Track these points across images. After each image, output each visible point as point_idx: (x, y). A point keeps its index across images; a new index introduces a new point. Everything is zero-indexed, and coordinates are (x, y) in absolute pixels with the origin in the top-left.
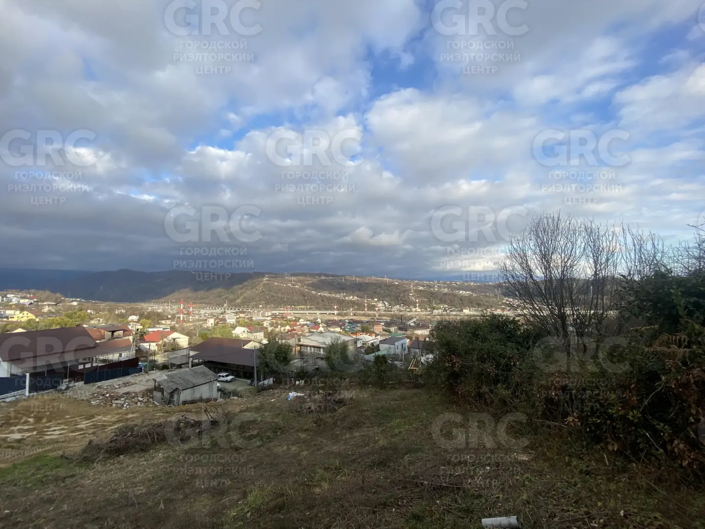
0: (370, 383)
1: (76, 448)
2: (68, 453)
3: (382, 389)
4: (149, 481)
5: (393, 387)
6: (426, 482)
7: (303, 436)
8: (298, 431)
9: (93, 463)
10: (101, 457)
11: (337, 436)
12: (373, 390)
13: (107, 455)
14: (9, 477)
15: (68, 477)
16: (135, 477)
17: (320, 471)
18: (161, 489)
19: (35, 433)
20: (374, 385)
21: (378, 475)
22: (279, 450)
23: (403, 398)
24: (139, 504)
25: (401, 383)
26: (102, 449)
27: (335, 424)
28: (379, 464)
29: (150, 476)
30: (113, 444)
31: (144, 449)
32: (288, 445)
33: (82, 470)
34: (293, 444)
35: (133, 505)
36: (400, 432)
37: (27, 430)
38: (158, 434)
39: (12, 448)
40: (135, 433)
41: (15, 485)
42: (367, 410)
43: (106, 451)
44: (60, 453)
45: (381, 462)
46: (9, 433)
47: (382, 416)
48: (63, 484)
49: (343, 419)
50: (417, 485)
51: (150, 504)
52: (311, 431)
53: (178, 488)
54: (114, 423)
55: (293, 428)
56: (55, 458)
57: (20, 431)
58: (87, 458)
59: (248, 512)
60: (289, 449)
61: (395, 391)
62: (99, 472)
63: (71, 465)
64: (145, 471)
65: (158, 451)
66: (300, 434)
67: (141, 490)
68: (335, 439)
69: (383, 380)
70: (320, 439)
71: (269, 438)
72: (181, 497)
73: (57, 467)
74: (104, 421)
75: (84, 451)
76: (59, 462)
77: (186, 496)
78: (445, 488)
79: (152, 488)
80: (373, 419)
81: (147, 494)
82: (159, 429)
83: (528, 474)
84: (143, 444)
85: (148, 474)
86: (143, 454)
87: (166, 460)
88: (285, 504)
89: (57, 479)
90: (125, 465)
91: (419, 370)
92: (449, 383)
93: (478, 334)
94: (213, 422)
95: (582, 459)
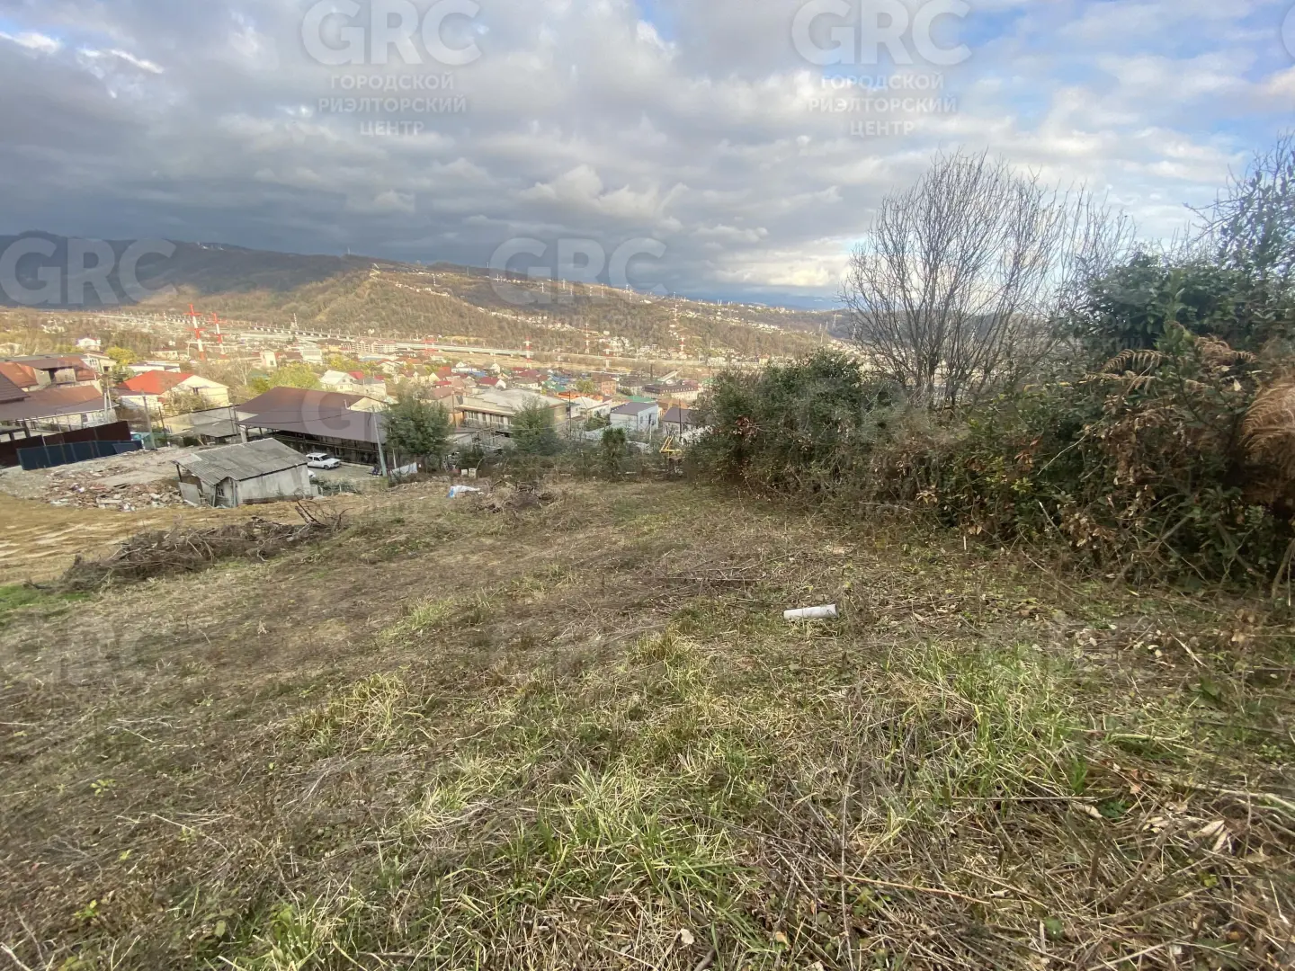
0: (595, 473)
1: (53, 570)
2: (35, 579)
3: (613, 481)
4: (220, 608)
5: (632, 480)
6: (700, 579)
7: (489, 541)
8: (478, 535)
9: (96, 592)
10: (109, 582)
11: (547, 540)
12: (599, 483)
13: (119, 579)
15: (53, 614)
16: (188, 605)
17: (530, 580)
18: (247, 617)
20: (602, 475)
21: (626, 578)
22: (451, 560)
23: (647, 491)
24: (211, 638)
25: (645, 473)
26: (107, 569)
27: (543, 524)
28: (622, 566)
29: (219, 603)
30: (127, 562)
31: (192, 568)
32: (464, 554)
33: (79, 603)
34: (473, 553)
36: (651, 530)
38: (213, 546)
40: (165, 544)
42: (596, 505)
43: (117, 573)
44: (23, 581)
45: (627, 564)
47: (620, 513)
48: (47, 625)
49: (556, 518)
50: (685, 582)
51: (234, 636)
52: (502, 534)
53: (279, 615)
54: (116, 534)
55: (470, 532)
56: (14, 589)
58: (83, 582)
60: (466, 559)
61: (635, 485)
62: (114, 604)
63: (52, 598)
64: (206, 597)
65: (222, 569)
66: (483, 540)
67: (209, 621)
68: (545, 542)
69: (617, 468)
70: (518, 545)
71: (428, 545)
72: (289, 625)
73: (24, 602)
74: (92, 532)
75: (70, 575)
76: (25, 594)
77: (297, 624)
78: (729, 583)
79: (230, 618)
80: (605, 516)
81: (223, 625)
82: (214, 539)
83: (848, 565)
84: (189, 561)
85: (215, 600)
86: (192, 575)
87: (244, 580)
88: (479, 616)
89: (30, 617)
90: (163, 591)
91: (677, 453)
92: (731, 465)
93: (793, 385)
94: (318, 527)
95: (927, 546)
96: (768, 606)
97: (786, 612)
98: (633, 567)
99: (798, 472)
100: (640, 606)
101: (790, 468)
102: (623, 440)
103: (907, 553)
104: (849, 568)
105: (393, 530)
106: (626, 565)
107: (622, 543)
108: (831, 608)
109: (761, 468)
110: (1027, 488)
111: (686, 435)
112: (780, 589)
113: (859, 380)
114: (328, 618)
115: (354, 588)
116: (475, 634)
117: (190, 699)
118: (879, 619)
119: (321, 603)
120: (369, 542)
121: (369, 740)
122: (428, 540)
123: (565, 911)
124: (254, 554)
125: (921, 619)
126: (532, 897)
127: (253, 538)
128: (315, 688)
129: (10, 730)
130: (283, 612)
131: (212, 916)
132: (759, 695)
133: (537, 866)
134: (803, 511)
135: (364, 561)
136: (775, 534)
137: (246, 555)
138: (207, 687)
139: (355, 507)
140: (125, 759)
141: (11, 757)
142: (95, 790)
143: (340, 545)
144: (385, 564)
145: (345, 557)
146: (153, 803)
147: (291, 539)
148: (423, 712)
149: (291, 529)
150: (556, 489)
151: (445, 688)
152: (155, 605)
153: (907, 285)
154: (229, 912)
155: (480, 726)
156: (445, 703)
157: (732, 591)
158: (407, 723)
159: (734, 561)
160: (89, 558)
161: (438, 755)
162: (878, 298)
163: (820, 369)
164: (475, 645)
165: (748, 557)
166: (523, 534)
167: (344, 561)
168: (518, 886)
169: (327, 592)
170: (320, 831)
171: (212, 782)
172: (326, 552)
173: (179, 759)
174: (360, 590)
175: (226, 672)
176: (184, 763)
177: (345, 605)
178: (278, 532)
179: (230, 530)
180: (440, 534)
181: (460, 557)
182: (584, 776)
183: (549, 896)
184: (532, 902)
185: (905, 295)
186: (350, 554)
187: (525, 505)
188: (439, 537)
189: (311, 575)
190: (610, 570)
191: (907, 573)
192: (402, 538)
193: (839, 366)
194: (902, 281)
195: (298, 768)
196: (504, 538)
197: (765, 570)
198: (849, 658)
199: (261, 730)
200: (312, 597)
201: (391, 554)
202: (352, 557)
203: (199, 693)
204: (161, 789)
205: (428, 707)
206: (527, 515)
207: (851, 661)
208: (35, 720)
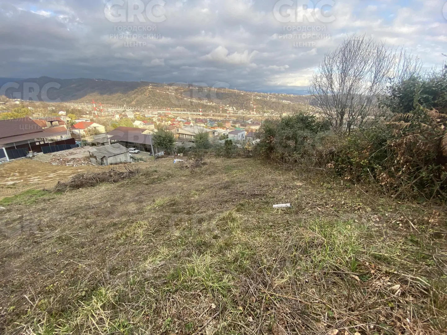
0: (222, 155)
1: (51, 185)
2: (46, 188)
3: (228, 158)
4: (100, 198)
5: (235, 157)
6: (247, 193)
7: (184, 178)
8: (181, 176)
9: (64, 192)
10: (68, 189)
12: (223, 159)
13: (72, 188)
14: (15, 202)
15: (51, 199)
16: (91, 197)
17: (194, 192)
19: (22, 181)
20: (224, 156)
21: (225, 192)
22: (171, 184)
23: (239, 162)
24: (96, 208)
25: (239, 155)
26: (67, 185)
27: (202, 173)
28: (224, 188)
29: (100, 197)
30: (73, 183)
31: (93, 185)
32: (176, 182)
33: (59, 196)
34: (178, 182)
35: (93, 208)
36: (237, 176)
37: (16, 180)
38: (99, 178)
39: (11, 188)
41: (20, 204)
42: (219, 166)
44: (42, 189)
45: (226, 187)
46: (5, 182)
47: (227, 169)
48: (49, 202)
49: (206, 171)
50: (243, 194)
51: (103, 207)
53: (117, 201)
54: (71, 174)
55: (178, 175)
56: (40, 191)
57: (12, 180)
58: (60, 189)
59: (157, 207)
60: (176, 184)
61: (236, 159)
62: (69, 196)
63: (51, 194)
64: (96, 195)
65: (102, 186)
66: (182, 178)
67: (96, 202)
68: (201, 179)
69: (229, 154)
70: (193, 180)
71: (164, 179)
72: (119, 204)
73: (43, 195)
74: (64, 173)
75: (56, 187)
76: (43, 193)
77: (122, 204)
78: (257, 195)
79: (103, 201)
80: (222, 170)
81: (100, 204)
82: (99, 176)
83: (300, 189)
84: (92, 183)
85: (99, 195)
86: (92, 188)
87: (107, 190)
88: (176, 203)
89: (44, 200)
90: (84, 192)
91: (250, 148)
92: (267, 153)
93: (289, 124)
94: (131, 172)
95: (329, 183)
96: (269, 203)
97: (274, 205)
98: (228, 188)
100: (226, 201)
101: (286, 154)
102: (232, 144)
103: (322, 186)
104: (300, 191)
105: (154, 174)
107: (226, 180)
108: (288, 205)
110: (366, 163)
112: (274, 197)
113: (314, 121)
114: (131, 202)
115: (141, 193)
116: (173, 209)
117: (88, 226)
118: (304, 209)
119: (130, 197)
120: (146, 178)
121: (136, 241)
122: (164, 177)
123: (180, 296)
124: (111, 181)
125: (319, 209)
126: (171, 291)
127: (111, 176)
128: (124, 224)
129: (36, 234)
130: (118, 200)
131: (81, 290)
132: (257, 232)
133: (174, 282)
134: (288, 170)
135: (144, 184)
136: (278, 178)
137: (109, 181)
138: (94, 223)
139: (143, 166)
140: (67, 243)
141: (35, 242)
142: (57, 252)
143: (137, 179)
144: (151, 185)
145: (138, 183)
146: (72, 257)
147: (123, 176)
148: (153, 233)
149: (123, 173)
150: (207, 160)
151: (161, 226)
152: (81, 197)
153: (333, 87)
154: (86, 289)
155: (169, 238)
156: (160, 231)
157: (257, 197)
158: (148, 236)
159: (261, 187)
160: (62, 182)
161: (155, 246)
163: (300, 118)
164: (173, 213)
165: (266, 186)
166: (195, 176)
167: (138, 184)
168: (168, 287)
169: (132, 194)
170: (117, 267)
171: (90, 251)
172: (133, 181)
173: (82, 244)
174: (142, 193)
175: (99, 218)
177: (137, 198)
178: (119, 174)
179: (104, 173)
180: (169, 175)
181: (174, 183)
182: (195, 256)
183: (176, 291)
185: (332, 91)
186: (140, 182)
187: (197, 166)
188: (168, 177)
189: (128, 188)
190: (220, 189)
191: (320, 193)
192: (156, 177)
193: (307, 118)
194: (331, 86)
195: (114, 248)
196: (189, 177)
197: (270, 190)
198: (289, 222)
199: (106, 237)
200: (127, 196)
201: (153, 182)
202: (140, 183)
203: (91, 224)
204: (76, 253)
205: (155, 232)
206: (197, 170)
208: (43, 231)
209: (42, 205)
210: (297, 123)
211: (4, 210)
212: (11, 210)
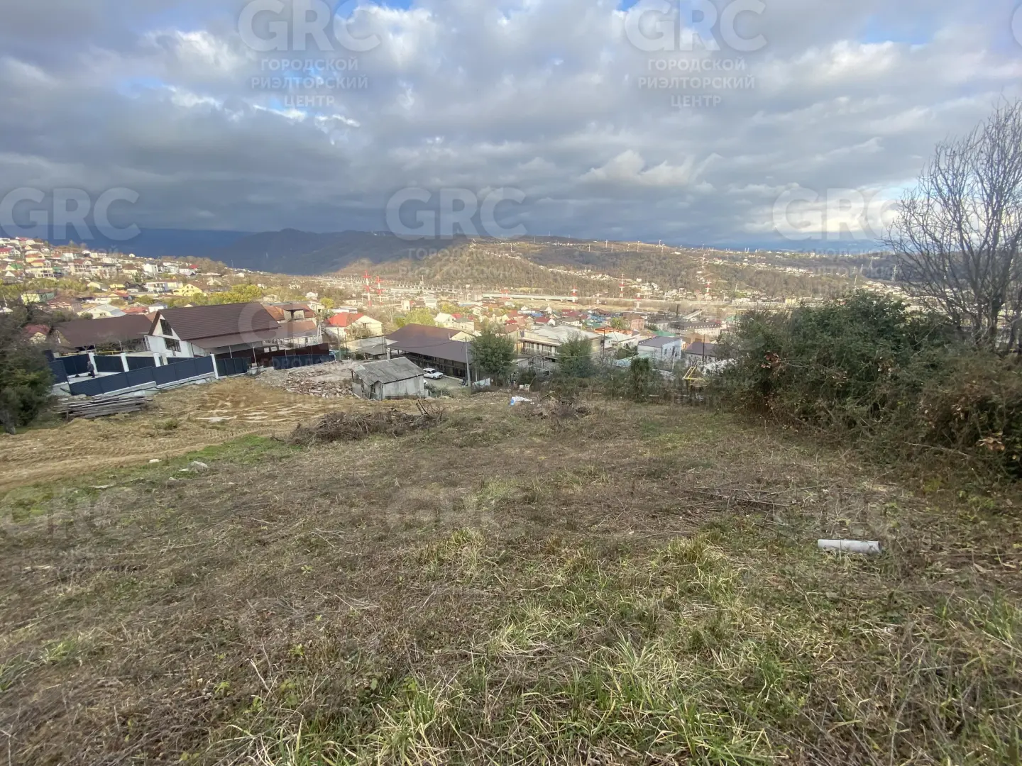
0: (622, 394)
1: (285, 431)
2: (277, 434)
3: (636, 402)
4: (371, 466)
5: (654, 402)
6: (726, 497)
7: (538, 440)
8: (531, 435)
9: (307, 446)
10: (314, 441)
11: (583, 444)
12: (624, 403)
13: (319, 440)
14: (223, 455)
15: (284, 457)
16: (354, 461)
17: (572, 475)
18: (386, 474)
19: (235, 417)
20: (628, 396)
21: (653, 486)
22: (512, 452)
23: (672, 413)
24: (366, 485)
25: (667, 397)
26: (313, 433)
27: (580, 432)
28: (649, 475)
29: (370, 462)
30: (323, 430)
31: (357, 437)
32: (520, 448)
33: (297, 452)
34: (527, 447)
35: (359, 485)
36: (675, 447)
37: (227, 414)
38: (369, 425)
39: (218, 429)
40: (344, 421)
41: (231, 462)
42: (624, 421)
43: (318, 436)
44: (270, 435)
45: (654, 473)
46: (208, 417)
47: (645, 429)
48: (280, 463)
49: (591, 427)
50: (712, 497)
51: (378, 485)
52: (548, 436)
54: (317, 412)
55: (525, 432)
56: (266, 440)
57: (219, 414)
58: (300, 439)
59: (492, 500)
60: (522, 452)
61: (657, 406)
62: (315, 455)
63: (284, 447)
64: (363, 457)
65: (372, 440)
66: (534, 439)
67: (365, 473)
68: (582, 446)
69: (642, 391)
70: (560, 446)
71: (496, 438)
72: (409, 483)
73: (271, 448)
74: (306, 409)
75: (294, 434)
76: (270, 444)
77: (414, 483)
78: (756, 505)
79: (376, 472)
80: (632, 430)
81: (372, 477)
82: (369, 420)
83: (892, 504)
84: (355, 433)
85: (368, 460)
86: (357, 442)
87: (384, 449)
88: (534, 498)
89: (273, 458)
90: (340, 450)
91: (699, 381)
92: (756, 396)
93: (828, 325)
94: (429, 418)
95: (989, 495)
96: (801, 532)
97: (820, 541)
98: (658, 477)
99: (831, 407)
100: (667, 512)
101: (821, 402)
102: (648, 368)
103: (963, 500)
104: (892, 507)
105: (475, 425)
106: (653, 475)
107: (648, 455)
108: (875, 544)
109: (792, 400)
111: (709, 366)
113: (904, 320)
114: (433, 481)
115: (449, 463)
116: (533, 510)
117: (354, 523)
118: (931, 564)
119: (429, 470)
120: (459, 432)
121: (462, 575)
122: (497, 435)
123: (613, 753)
124: (391, 432)
125: (983, 570)
126: (586, 733)
127: (391, 422)
128: (426, 530)
129: (260, 525)
130: (405, 474)
131: (369, 674)
133: (590, 708)
134: (835, 445)
135: (456, 445)
136: (806, 464)
137: (386, 433)
138: (364, 517)
139: (451, 405)
140: (319, 555)
141: (259, 541)
142: (303, 571)
143: (442, 433)
144: (469, 448)
145: (444, 441)
146: (335, 587)
147: (412, 424)
148: (497, 563)
149: (412, 418)
150: (590, 405)
151: (512, 548)
152: (337, 459)
153: (965, 226)
154: (379, 674)
155: (539, 584)
156: (512, 559)
157: (759, 512)
158: (487, 568)
159: (763, 485)
160: (305, 425)
161: (508, 598)
162: (929, 240)
163: (860, 309)
164: (532, 519)
165: (776, 483)
166: (564, 438)
167: (443, 443)
168: (575, 719)
169: (432, 463)
170: (432, 633)
171: (366, 580)
172: (433, 436)
173: (349, 561)
174: (453, 465)
175: (374, 508)
176: (350, 564)
177: (444, 474)
178: (405, 419)
179: (378, 415)
180: (505, 431)
181: (518, 450)
182: (626, 646)
183: (600, 737)
184: (586, 736)
185: (962, 238)
186: (447, 439)
187: (565, 415)
188: (504, 434)
189: (423, 450)
190: (639, 477)
191: (964, 520)
192: (480, 431)
193: (880, 309)
194: (959, 223)
195: (416, 584)
196: (549, 439)
197: (795, 497)
198: (896, 598)
199: (395, 552)
200: (423, 466)
201: (473, 443)
202: (447, 441)
203: (359, 520)
204: (339, 579)
205: (500, 559)
206: (567, 423)
207: (899, 601)
208: (273, 521)
209: (268, 468)
210: (851, 321)
211: (205, 470)
212: (216, 470)
